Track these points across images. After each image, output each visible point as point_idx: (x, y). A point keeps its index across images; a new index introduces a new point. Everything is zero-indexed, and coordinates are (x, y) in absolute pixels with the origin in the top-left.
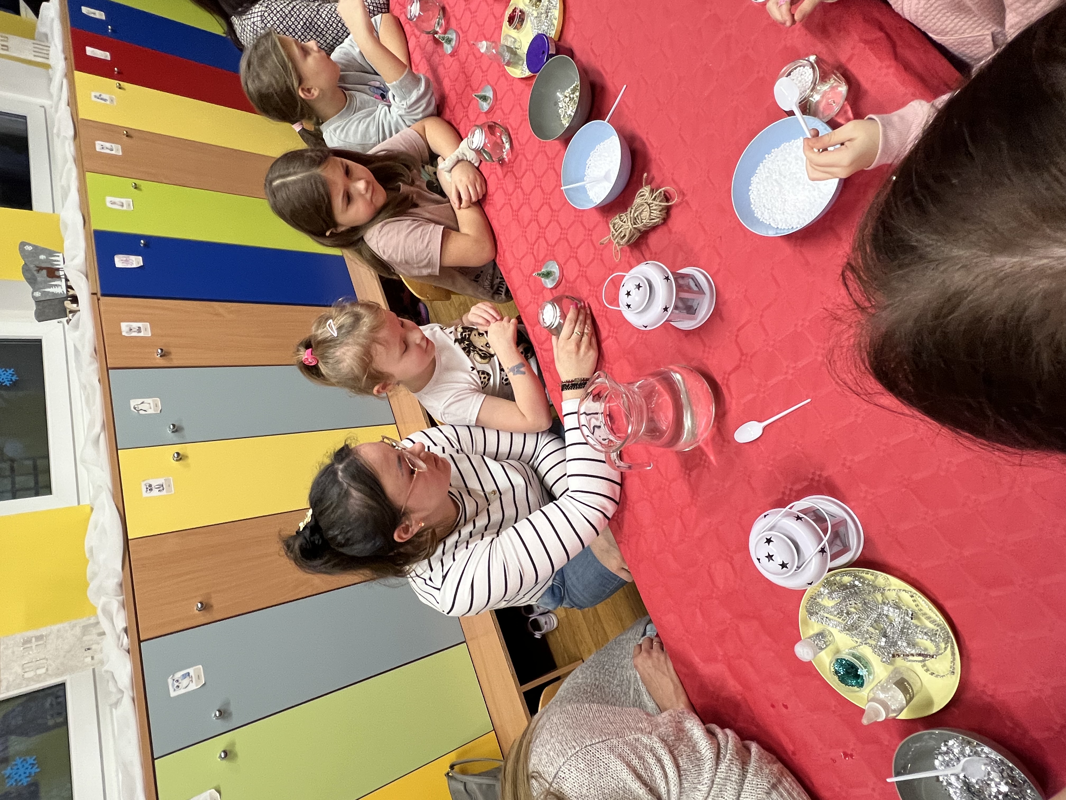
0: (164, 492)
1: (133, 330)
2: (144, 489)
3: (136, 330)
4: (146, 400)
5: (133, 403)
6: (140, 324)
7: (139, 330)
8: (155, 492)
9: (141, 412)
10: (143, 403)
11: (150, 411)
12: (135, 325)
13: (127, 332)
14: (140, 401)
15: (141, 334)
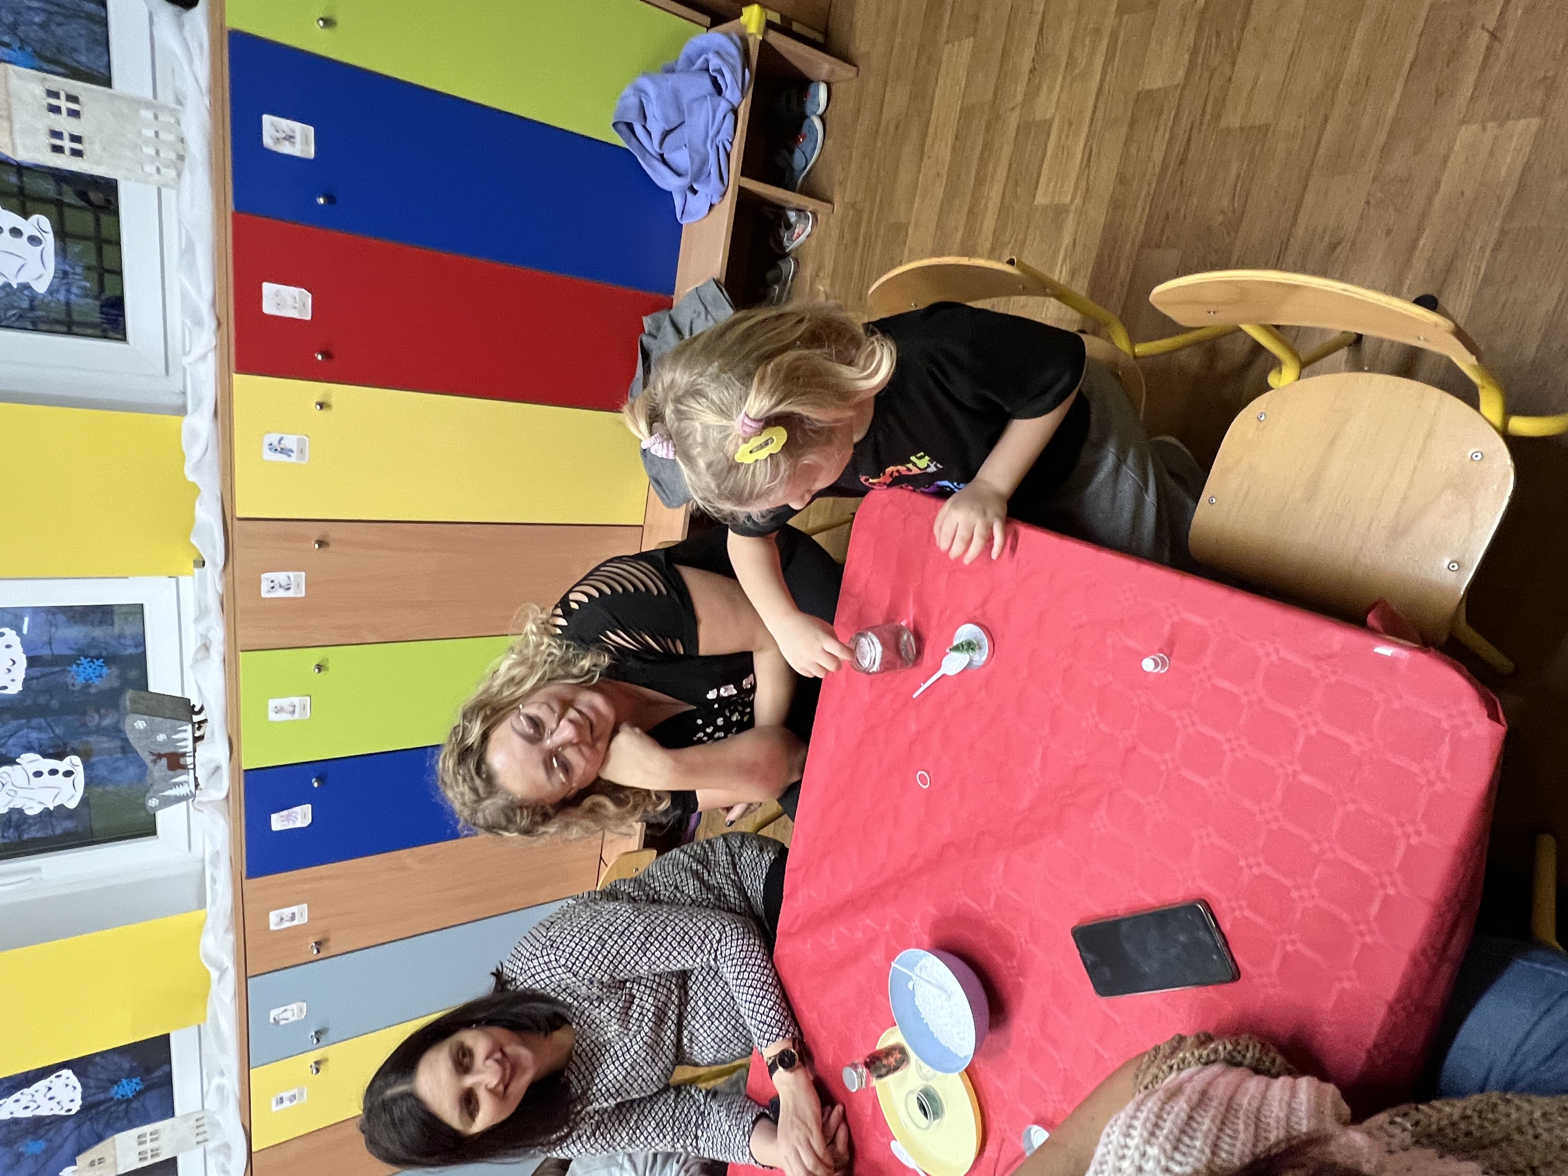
0: (296, 1102)
1: (285, 918)
2: (274, 1102)
3: (288, 918)
4: (289, 1007)
5: (273, 1013)
6: (294, 909)
7: (293, 918)
8: (286, 1104)
9: (282, 1022)
10: (285, 1010)
11: (292, 1019)
12: (287, 912)
13: (277, 925)
14: (282, 1009)
15: (295, 923)
